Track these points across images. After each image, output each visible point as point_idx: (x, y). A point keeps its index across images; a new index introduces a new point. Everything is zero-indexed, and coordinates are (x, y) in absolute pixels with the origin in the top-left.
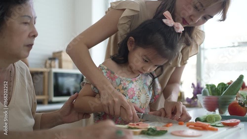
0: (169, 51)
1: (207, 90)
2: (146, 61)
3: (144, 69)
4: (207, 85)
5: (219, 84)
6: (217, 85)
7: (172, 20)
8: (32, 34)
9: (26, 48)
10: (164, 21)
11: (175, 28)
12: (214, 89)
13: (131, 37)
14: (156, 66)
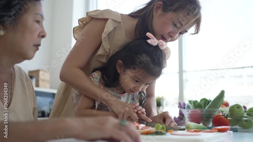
0: (158, 69)
1: (190, 105)
2: (137, 81)
3: (136, 88)
4: (190, 102)
5: (201, 100)
6: (199, 101)
7: (155, 40)
8: (42, 34)
9: (34, 48)
10: (149, 41)
11: (159, 46)
12: (197, 104)
13: (120, 61)
14: (147, 84)
